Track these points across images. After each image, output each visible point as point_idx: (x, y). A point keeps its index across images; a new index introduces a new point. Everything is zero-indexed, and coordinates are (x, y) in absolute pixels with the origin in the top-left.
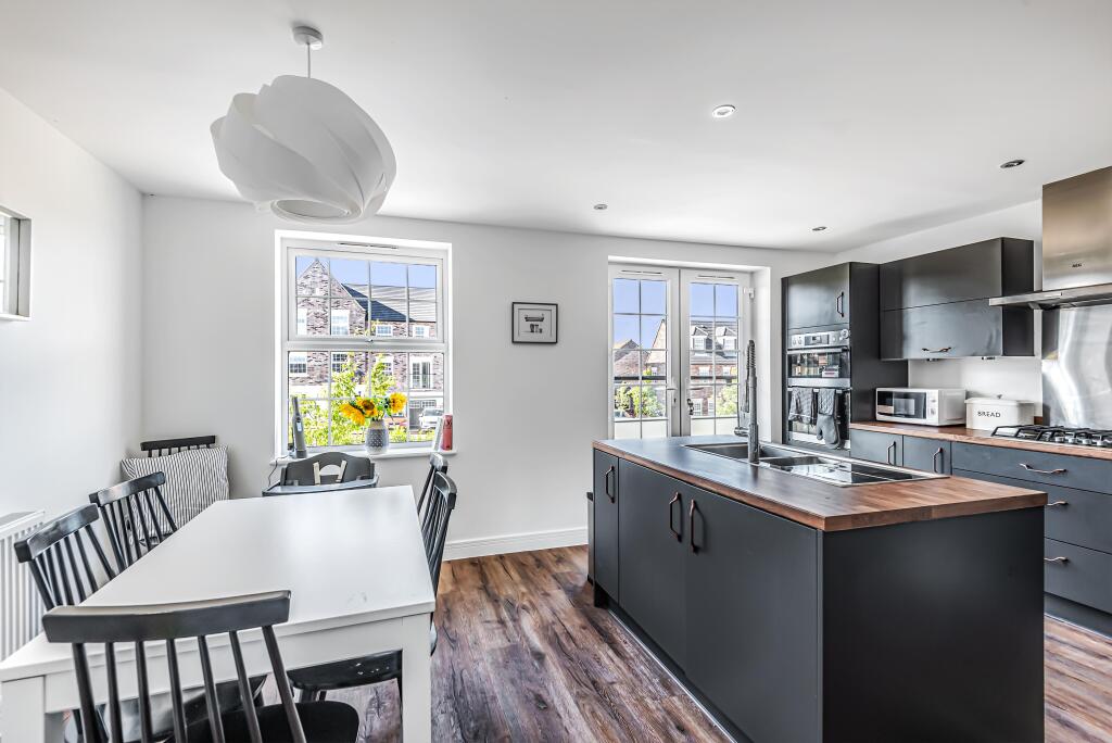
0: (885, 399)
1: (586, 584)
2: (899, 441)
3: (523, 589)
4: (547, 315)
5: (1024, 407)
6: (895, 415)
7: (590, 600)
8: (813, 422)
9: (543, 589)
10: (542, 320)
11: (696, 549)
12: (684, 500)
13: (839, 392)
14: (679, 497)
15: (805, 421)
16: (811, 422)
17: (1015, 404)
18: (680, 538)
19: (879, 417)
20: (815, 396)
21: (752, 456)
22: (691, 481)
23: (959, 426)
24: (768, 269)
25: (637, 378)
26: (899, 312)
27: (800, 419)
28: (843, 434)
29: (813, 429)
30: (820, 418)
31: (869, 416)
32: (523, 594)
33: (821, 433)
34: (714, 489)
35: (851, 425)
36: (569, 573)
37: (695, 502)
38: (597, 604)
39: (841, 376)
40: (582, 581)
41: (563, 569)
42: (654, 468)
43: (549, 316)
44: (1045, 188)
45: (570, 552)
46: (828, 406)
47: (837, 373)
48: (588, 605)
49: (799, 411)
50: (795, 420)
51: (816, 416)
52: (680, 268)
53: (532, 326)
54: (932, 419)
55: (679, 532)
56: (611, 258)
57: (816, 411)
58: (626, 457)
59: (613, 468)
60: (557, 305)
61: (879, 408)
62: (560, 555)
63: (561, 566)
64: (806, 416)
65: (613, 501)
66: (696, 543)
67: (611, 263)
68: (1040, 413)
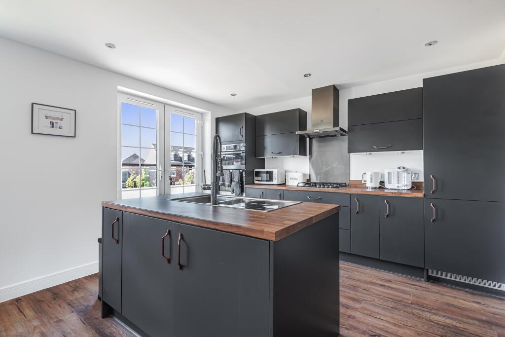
0: (258, 174)
1: (96, 302)
2: (264, 191)
3: (36, 323)
4: (66, 116)
5: (304, 175)
6: (261, 181)
7: (99, 314)
8: (230, 186)
9: (57, 317)
10: (62, 119)
11: (181, 267)
12: (172, 233)
13: (241, 171)
14: (169, 232)
15: (226, 186)
16: (229, 186)
17: (301, 174)
18: (169, 261)
19: (256, 182)
20: (231, 173)
21: (213, 201)
22: (178, 220)
23: (284, 184)
24: (210, 112)
25: (138, 165)
26: (262, 137)
27: (223, 185)
28: (242, 190)
29: (230, 189)
30: (233, 183)
31: (251, 182)
32: (35, 327)
33: (233, 191)
34: (196, 224)
35: (245, 186)
36: (82, 297)
37: (181, 234)
38: (104, 316)
39: (241, 164)
40: (93, 300)
41: (78, 295)
42: (150, 215)
43: (68, 117)
44: (314, 91)
45: (84, 281)
46: (236, 178)
47: (240, 163)
48: (97, 319)
49: (224, 181)
50: (222, 185)
51: (231, 183)
52: (165, 104)
53: (52, 123)
54: (275, 182)
55: (168, 257)
56: (120, 88)
57: (231, 181)
58: (129, 210)
59: (118, 219)
60: (75, 111)
61: (256, 178)
62: (76, 285)
63: (76, 293)
64: (227, 183)
65: (118, 242)
66: (181, 263)
67: (120, 92)
68: (308, 178)
